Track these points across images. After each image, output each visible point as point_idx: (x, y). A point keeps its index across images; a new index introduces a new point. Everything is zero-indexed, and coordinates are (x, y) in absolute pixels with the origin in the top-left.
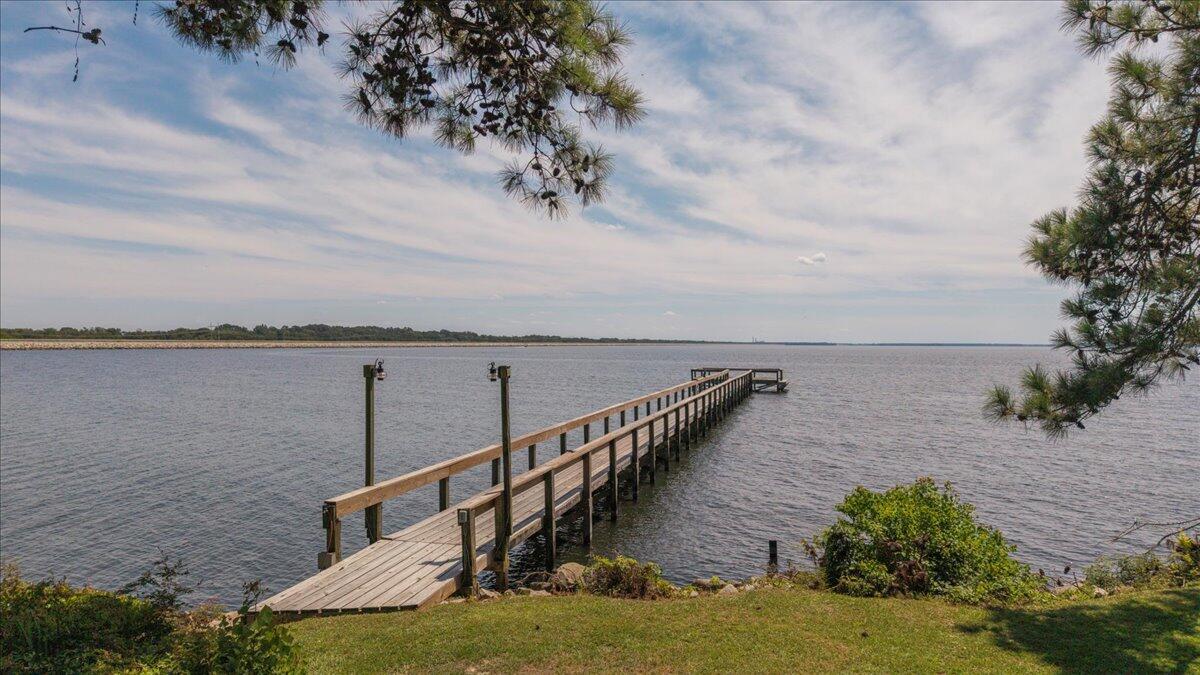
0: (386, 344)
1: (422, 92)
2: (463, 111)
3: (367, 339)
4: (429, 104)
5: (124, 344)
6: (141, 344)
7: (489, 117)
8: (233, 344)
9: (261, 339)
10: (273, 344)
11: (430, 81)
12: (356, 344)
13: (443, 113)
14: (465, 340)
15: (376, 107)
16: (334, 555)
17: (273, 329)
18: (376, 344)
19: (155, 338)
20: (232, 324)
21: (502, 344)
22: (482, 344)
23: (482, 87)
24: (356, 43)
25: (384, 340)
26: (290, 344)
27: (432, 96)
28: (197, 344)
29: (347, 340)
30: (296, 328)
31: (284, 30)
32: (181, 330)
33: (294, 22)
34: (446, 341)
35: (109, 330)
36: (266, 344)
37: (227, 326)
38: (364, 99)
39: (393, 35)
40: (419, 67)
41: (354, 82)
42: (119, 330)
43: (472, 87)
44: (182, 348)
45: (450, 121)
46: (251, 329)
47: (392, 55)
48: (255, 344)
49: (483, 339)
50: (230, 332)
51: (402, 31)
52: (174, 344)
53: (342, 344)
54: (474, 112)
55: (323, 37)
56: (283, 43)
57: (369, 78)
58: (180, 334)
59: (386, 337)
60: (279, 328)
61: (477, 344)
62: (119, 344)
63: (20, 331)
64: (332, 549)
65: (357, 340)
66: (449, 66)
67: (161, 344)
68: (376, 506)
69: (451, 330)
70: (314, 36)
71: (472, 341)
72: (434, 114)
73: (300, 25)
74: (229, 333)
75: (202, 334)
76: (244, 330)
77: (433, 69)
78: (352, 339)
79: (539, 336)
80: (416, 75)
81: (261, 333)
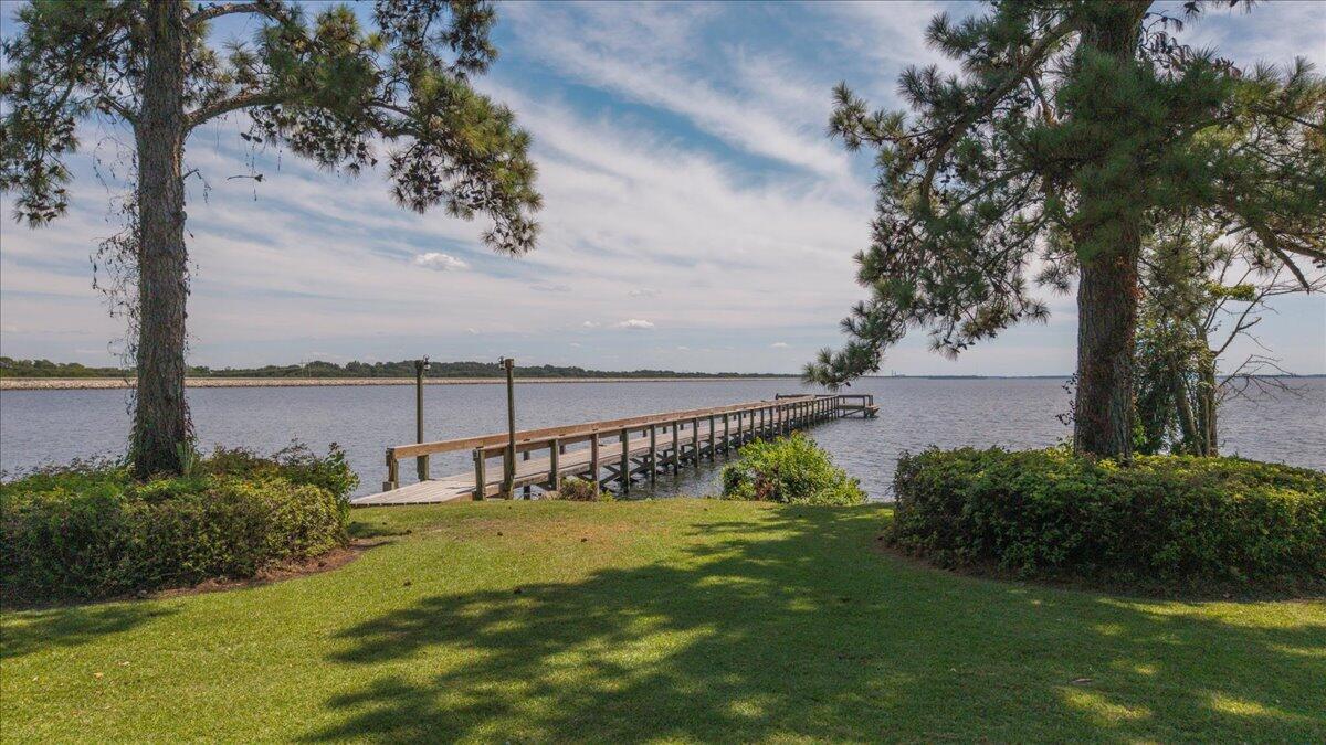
0: (485, 381)
1: (432, 188)
2: (461, 196)
3: (466, 375)
4: (439, 194)
5: (213, 382)
6: (230, 382)
7: (476, 199)
8: (324, 381)
9: (355, 376)
10: (366, 381)
11: (438, 180)
12: (454, 381)
13: (447, 198)
14: (570, 376)
15: (407, 197)
16: (393, 484)
17: (366, 366)
18: (475, 381)
19: (244, 376)
20: (323, 361)
21: (609, 380)
22: (588, 380)
23: (471, 182)
24: (393, 163)
25: (484, 376)
26: (384, 381)
27: (439, 190)
28: (288, 381)
29: (442, 377)
30: (391, 365)
31: (352, 159)
32: (271, 367)
33: (359, 155)
34: (549, 377)
35: (197, 369)
36: (358, 381)
37: (318, 364)
38: (399, 192)
39: (416, 156)
40: (431, 173)
41: (394, 182)
42: (207, 368)
43: (464, 183)
44: (272, 386)
45: (454, 202)
46: (343, 366)
47: (415, 168)
48: (348, 381)
49: (591, 374)
50: (322, 369)
51: (419, 153)
52: (264, 381)
53: (439, 381)
54: (468, 196)
55: (374, 162)
56: (353, 166)
57: (402, 182)
58: (271, 372)
59: (486, 373)
60: (373, 364)
61: (583, 380)
62: (209, 383)
63: (107, 370)
64: (392, 479)
65: (455, 376)
66: (449, 171)
67: (251, 382)
68: (424, 456)
69: (556, 365)
70: (369, 161)
71: (578, 377)
72: (441, 199)
73: (361, 156)
74: (320, 370)
75: (292, 372)
76: (336, 367)
77: (439, 174)
78: (449, 376)
79: (650, 372)
80: (429, 179)
81: (354, 370)
